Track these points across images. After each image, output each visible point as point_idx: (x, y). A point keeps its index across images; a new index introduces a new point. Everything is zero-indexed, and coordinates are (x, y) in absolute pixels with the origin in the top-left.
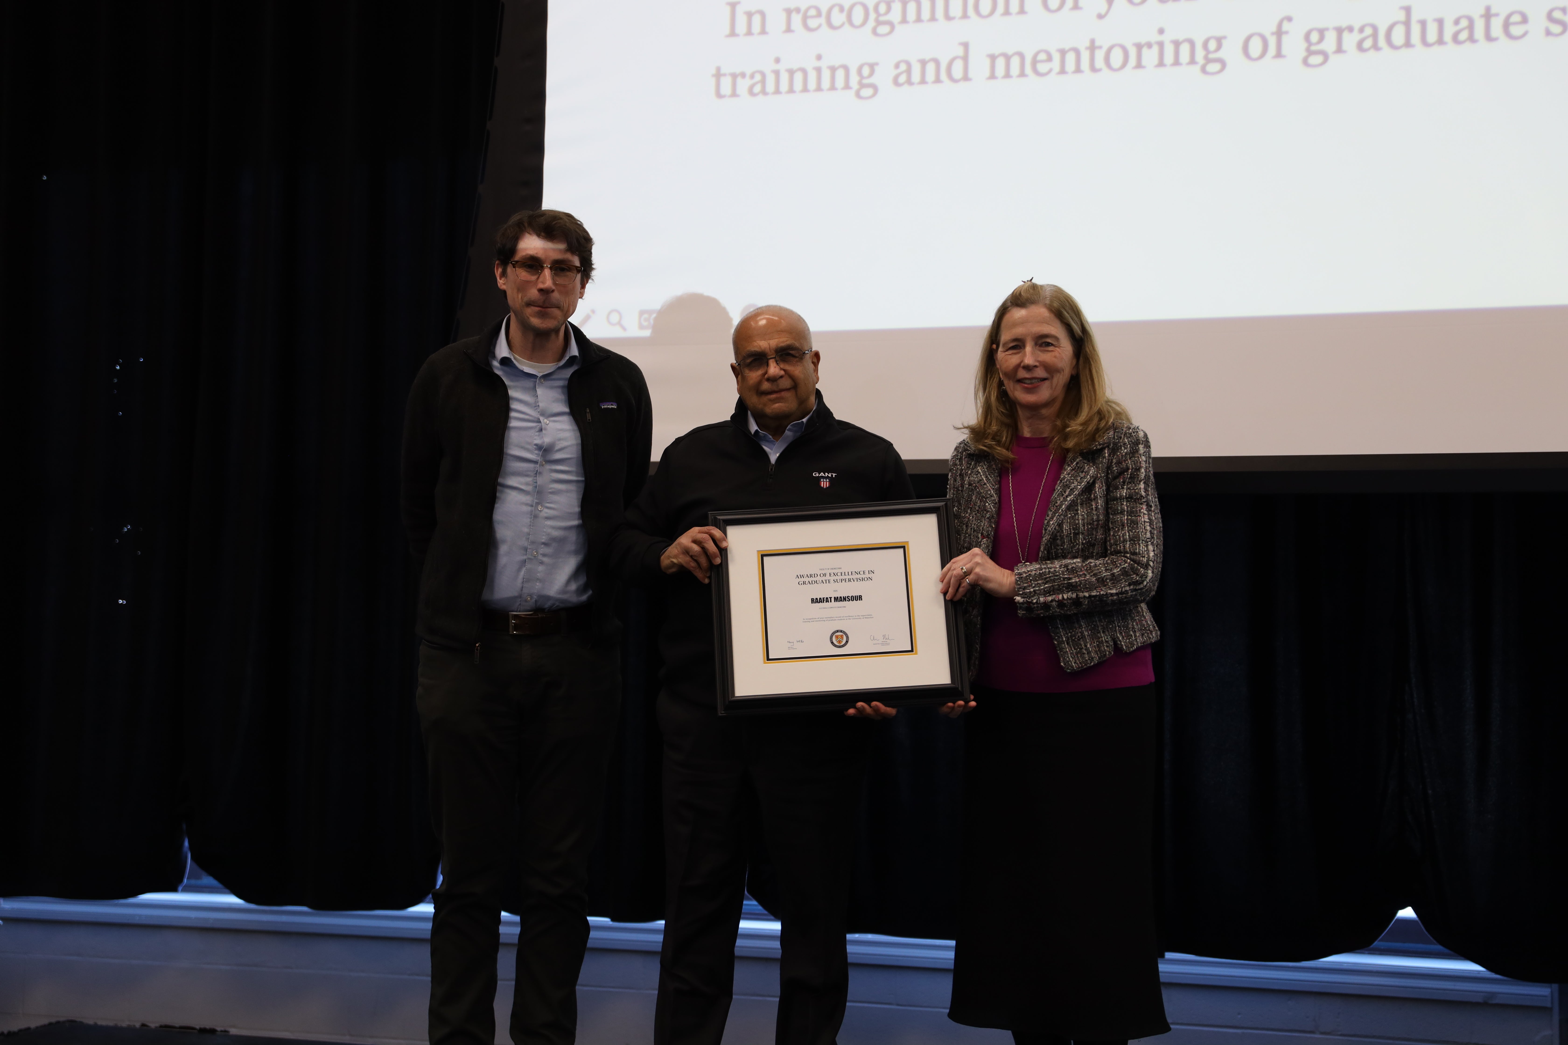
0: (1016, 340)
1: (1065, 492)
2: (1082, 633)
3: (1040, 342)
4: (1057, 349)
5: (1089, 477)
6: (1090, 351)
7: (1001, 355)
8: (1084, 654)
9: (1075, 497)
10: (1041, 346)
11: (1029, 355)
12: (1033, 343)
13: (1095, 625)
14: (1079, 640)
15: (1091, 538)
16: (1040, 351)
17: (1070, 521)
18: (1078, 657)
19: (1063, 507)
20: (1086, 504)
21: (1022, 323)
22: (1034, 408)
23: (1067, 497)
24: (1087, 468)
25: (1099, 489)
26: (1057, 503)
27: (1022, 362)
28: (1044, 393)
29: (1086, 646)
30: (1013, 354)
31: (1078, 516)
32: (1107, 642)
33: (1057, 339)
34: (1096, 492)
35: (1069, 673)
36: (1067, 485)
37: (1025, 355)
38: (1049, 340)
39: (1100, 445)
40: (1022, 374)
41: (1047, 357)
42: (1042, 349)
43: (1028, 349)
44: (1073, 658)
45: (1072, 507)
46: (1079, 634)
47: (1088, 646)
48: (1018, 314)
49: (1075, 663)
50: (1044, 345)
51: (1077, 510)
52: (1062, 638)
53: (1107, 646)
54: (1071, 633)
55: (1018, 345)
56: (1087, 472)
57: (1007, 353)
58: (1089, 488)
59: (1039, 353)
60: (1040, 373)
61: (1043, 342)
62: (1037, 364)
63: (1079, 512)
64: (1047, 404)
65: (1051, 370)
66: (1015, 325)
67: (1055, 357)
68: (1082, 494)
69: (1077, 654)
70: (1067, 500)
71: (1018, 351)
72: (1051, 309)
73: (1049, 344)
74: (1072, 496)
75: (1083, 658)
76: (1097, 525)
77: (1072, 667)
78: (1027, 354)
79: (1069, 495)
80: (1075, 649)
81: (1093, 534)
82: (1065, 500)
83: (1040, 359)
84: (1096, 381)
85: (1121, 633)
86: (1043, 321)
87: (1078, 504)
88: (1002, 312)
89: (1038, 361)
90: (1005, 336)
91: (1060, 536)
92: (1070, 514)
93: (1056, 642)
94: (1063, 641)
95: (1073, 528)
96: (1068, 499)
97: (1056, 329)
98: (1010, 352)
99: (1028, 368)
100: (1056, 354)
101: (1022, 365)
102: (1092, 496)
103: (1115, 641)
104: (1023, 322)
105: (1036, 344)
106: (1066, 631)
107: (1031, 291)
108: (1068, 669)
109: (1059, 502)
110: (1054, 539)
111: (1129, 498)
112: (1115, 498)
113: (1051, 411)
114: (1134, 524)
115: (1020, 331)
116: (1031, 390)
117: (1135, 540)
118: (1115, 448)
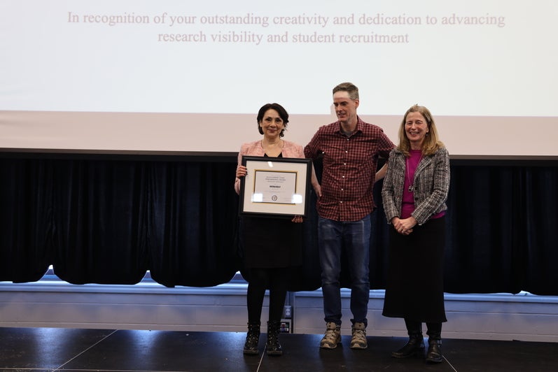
0: (410, 121)
4: (422, 124)
7: (406, 125)
11: (414, 126)
15: (429, 179)
19: (421, 170)
20: (427, 169)
22: (414, 141)
23: (422, 167)
25: (432, 166)
28: (417, 138)
30: (409, 125)
33: (422, 122)
37: (412, 126)
40: (411, 131)
41: (419, 126)
43: (414, 124)
45: (423, 170)
48: (411, 114)
55: (411, 123)
58: (429, 165)
59: (417, 125)
60: (416, 131)
61: (418, 122)
63: (426, 172)
64: (419, 140)
65: (420, 131)
66: (410, 117)
68: (427, 167)
72: (421, 113)
73: (420, 123)
74: (424, 167)
83: (417, 127)
86: (418, 116)
88: (408, 113)
90: (407, 121)
91: (419, 178)
92: (422, 172)
97: (422, 119)
99: (413, 129)
100: (422, 126)
101: (411, 128)
102: (430, 167)
104: (413, 116)
105: (416, 123)
107: (416, 108)
109: (420, 168)
110: (417, 179)
111: (443, 171)
112: (439, 170)
113: (421, 142)
114: (444, 178)
115: (411, 119)
116: (414, 136)
117: (444, 183)
118: (439, 155)
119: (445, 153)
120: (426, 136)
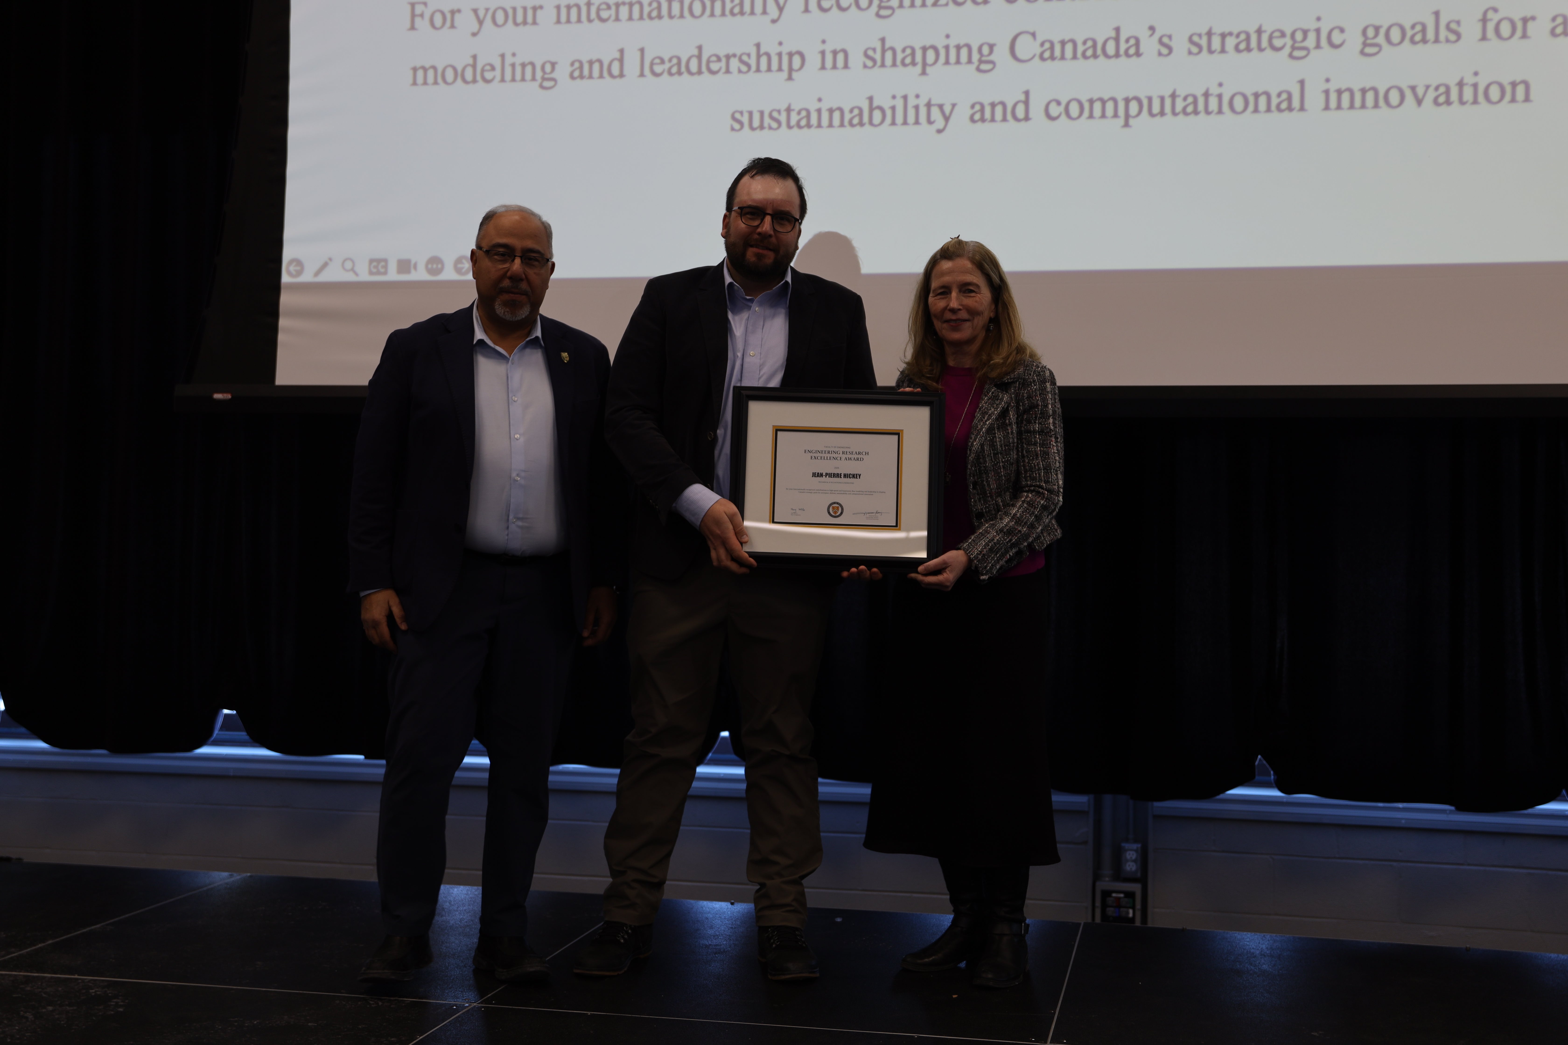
0: (943, 287)
1: (984, 418)
3: (964, 289)
4: (978, 295)
5: (1003, 403)
6: (1007, 297)
7: (931, 299)
9: (993, 422)
10: (964, 292)
11: (955, 300)
12: (957, 290)
15: (1007, 457)
16: (963, 296)
19: (983, 430)
20: (1002, 428)
22: (959, 345)
23: (986, 421)
24: (1001, 397)
25: (1012, 416)
26: (978, 427)
27: (948, 305)
28: (967, 332)
30: (940, 298)
31: (996, 439)
33: (978, 286)
34: (1010, 419)
36: (985, 412)
37: (950, 299)
38: (971, 288)
39: (1013, 378)
40: (949, 316)
41: (969, 301)
42: (966, 295)
43: (954, 294)
45: (990, 430)
48: (946, 265)
50: (967, 291)
51: (995, 434)
55: (945, 291)
56: (1002, 400)
57: (936, 298)
58: (1004, 415)
59: (963, 298)
60: (964, 315)
61: (966, 289)
62: (961, 307)
63: (997, 435)
64: (970, 341)
65: (973, 313)
66: (943, 274)
67: (976, 302)
68: (999, 418)
71: (945, 296)
72: (972, 260)
73: (972, 291)
74: (990, 421)
76: (1012, 446)
78: (953, 299)
79: (988, 419)
81: (1009, 454)
82: (985, 424)
83: (963, 303)
84: (1013, 322)
86: (966, 272)
87: (995, 429)
88: (933, 263)
89: (962, 305)
90: (934, 284)
91: (983, 455)
92: (989, 436)
95: (992, 448)
96: (987, 423)
97: (977, 278)
98: (939, 297)
99: (953, 311)
100: (977, 299)
101: (948, 308)
102: (1007, 421)
104: (950, 272)
105: (960, 291)
107: (957, 246)
109: (979, 427)
110: (978, 457)
111: (1041, 432)
112: (1029, 431)
113: (975, 347)
114: (1046, 455)
115: (947, 279)
116: (956, 329)
117: (1048, 469)
118: (1025, 384)
119: (1046, 377)
120: (988, 330)
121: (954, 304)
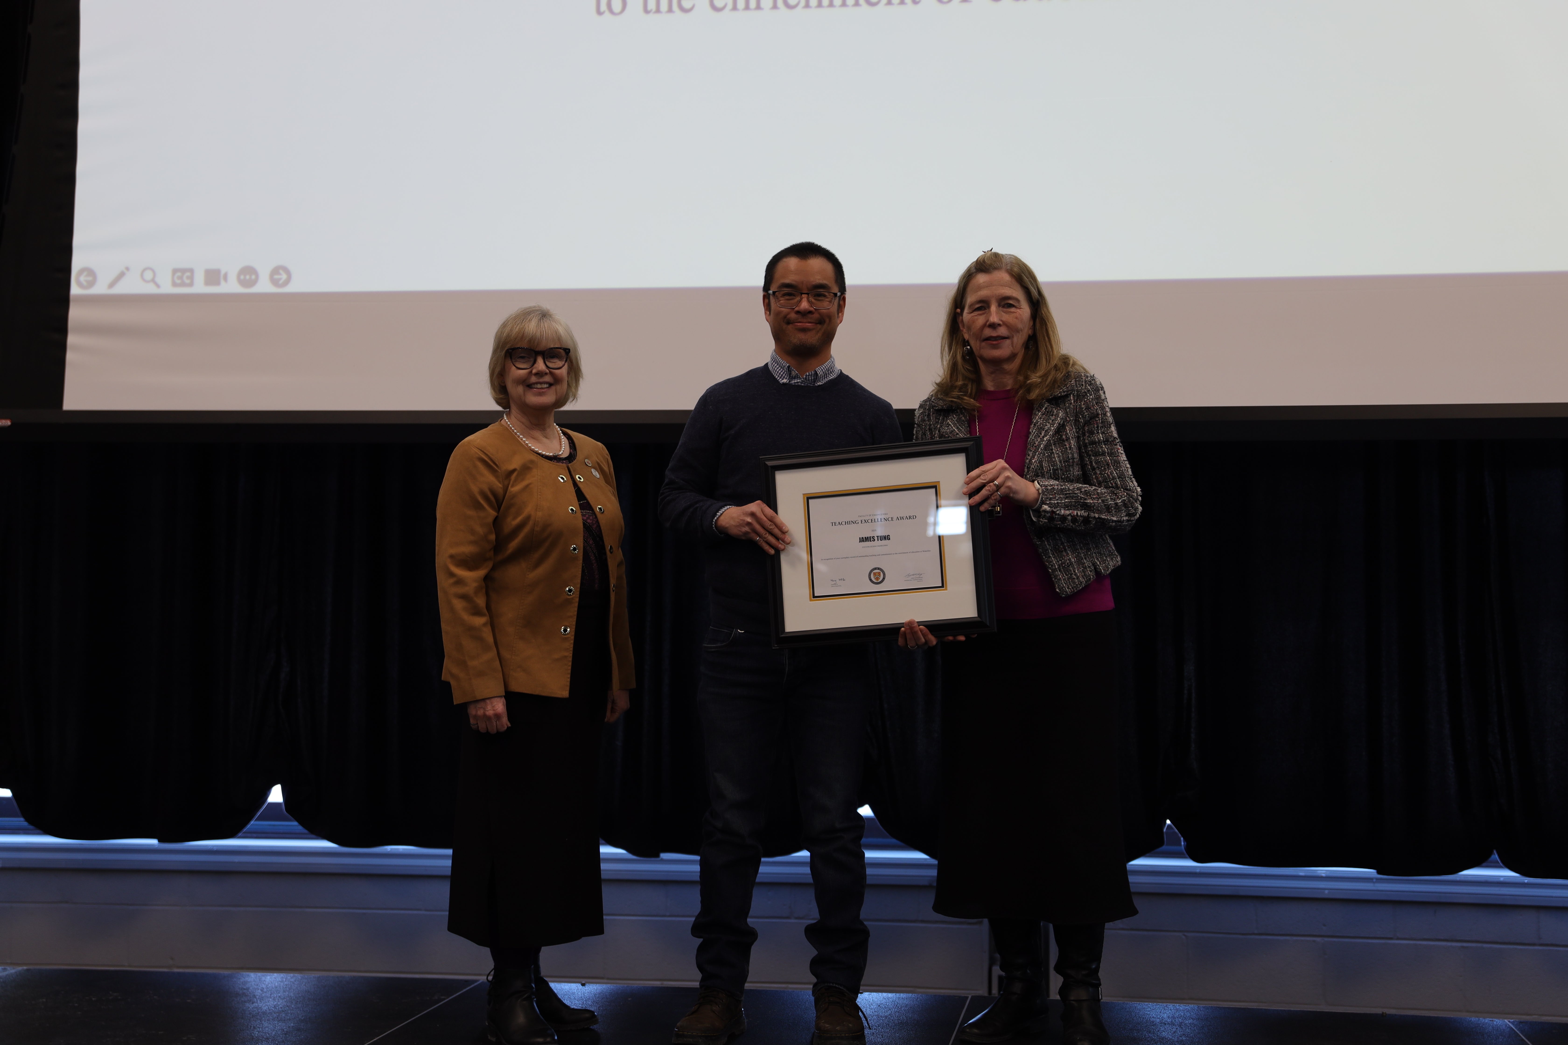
0: (981, 301)
1: (1041, 434)
2: (1070, 560)
3: (1003, 303)
4: (1017, 309)
5: (1059, 419)
6: (1044, 312)
8: (1074, 579)
9: (1050, 437)
10: (1004, 307)
11: (994, 315)
12: (996, 305)
13: (1078, 553)
14: (1069, 566)
15: (1069, 474)
16: (1003, 311)
17: (1048, 460)
18: (1069, 582)
19: (1042, 446)
20: (1058, 444)
21: (987, 287)
22: (997, 364)
23: (1043, 437)
24: (1055, 411)
25: (1069, 431)
26: (1035, 443)
27: (988, 321)
28: (1007, 349)
29: (1075, 572)
30: (978, 314)
31: (1054, 455)
32: (1089, 567)
33: (1017, 300)
34: (1068, 434)
35: (1064, 597)
36: (1041, 428)
37: (990, 314)
38: (1011, 302)
39: (1064, 392)
40: (988, 332)
41: (1009, 316)
42: (1005, 310)
43: (993, 309)
44: (1065, 584)
45: (1050, 446)
46: (1068, 561)
47: (1076, 571)
48: (981, 279)
49: (1068, 588)
50: (1006, 306)
51: (1052, 450)
52: (1055, 566)
53: (1090, 571)
54: (1061, 561)
55: (982, 306)
56: (1057, 415)
57: (971, 313)
58: (1060, 430)
59: (1003, 313)
60: (1003, 331)
61: (1006, 303)
62: (1001, 323)
63: (1054, 451)
64: (1010, 358)
65: (1013, 328)
66: (979, 289)
67: (1016, 317)
68: (1055, 434)
69: (1068, 579)
70: (1044, 440)
71: (983, 312)
72: (1011, 275)
73: (1011, 306)
74: (1048, 436)
75: (1074, 583)
76: (1073, 462)
77: (1066, 592)
78: (992, 314)
79: (1045, 436)
80: (1066, 575)
81: (1070, 471)
83: (1004, 319)
84: (1052, 338)
85: (1097, 559)
86: (1005, 285)
87: (1051, 444)
88: (968, 277)
89: (1002, 321)
90: (970, 298)
91: (1041, 473)
92: (1047, 453)
93: (1050, 571)
94: (1056, 569)
95: (1051, 465)
97: (1016, 292)
98: (975, 312)
99: (993, 327)
100: (1017, 313)
101: (988, 324)
102: (1064, 437)
103: (1094, 564)
104: (988, 285)
105: (999, 305)
106: (1057, 559)
107: (992, 259)
108: (1063, 594)
109: (1037, 443)
111: (1106, 441)
113: (1015, 364)
115: (983, 293)
116: (995, 346)
120: (1026, 348)
121: (994, 318)
